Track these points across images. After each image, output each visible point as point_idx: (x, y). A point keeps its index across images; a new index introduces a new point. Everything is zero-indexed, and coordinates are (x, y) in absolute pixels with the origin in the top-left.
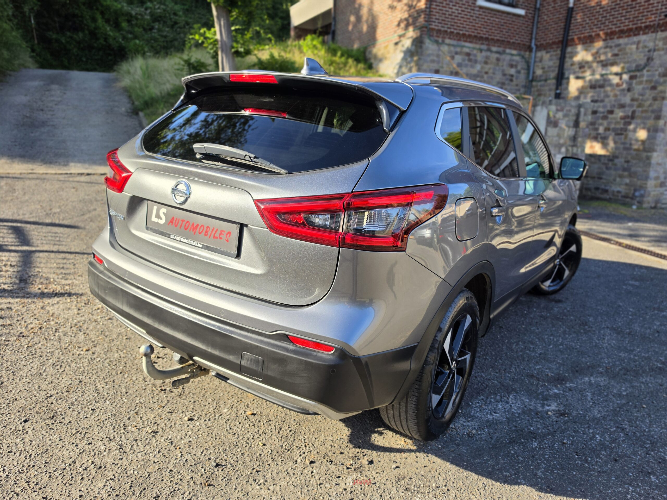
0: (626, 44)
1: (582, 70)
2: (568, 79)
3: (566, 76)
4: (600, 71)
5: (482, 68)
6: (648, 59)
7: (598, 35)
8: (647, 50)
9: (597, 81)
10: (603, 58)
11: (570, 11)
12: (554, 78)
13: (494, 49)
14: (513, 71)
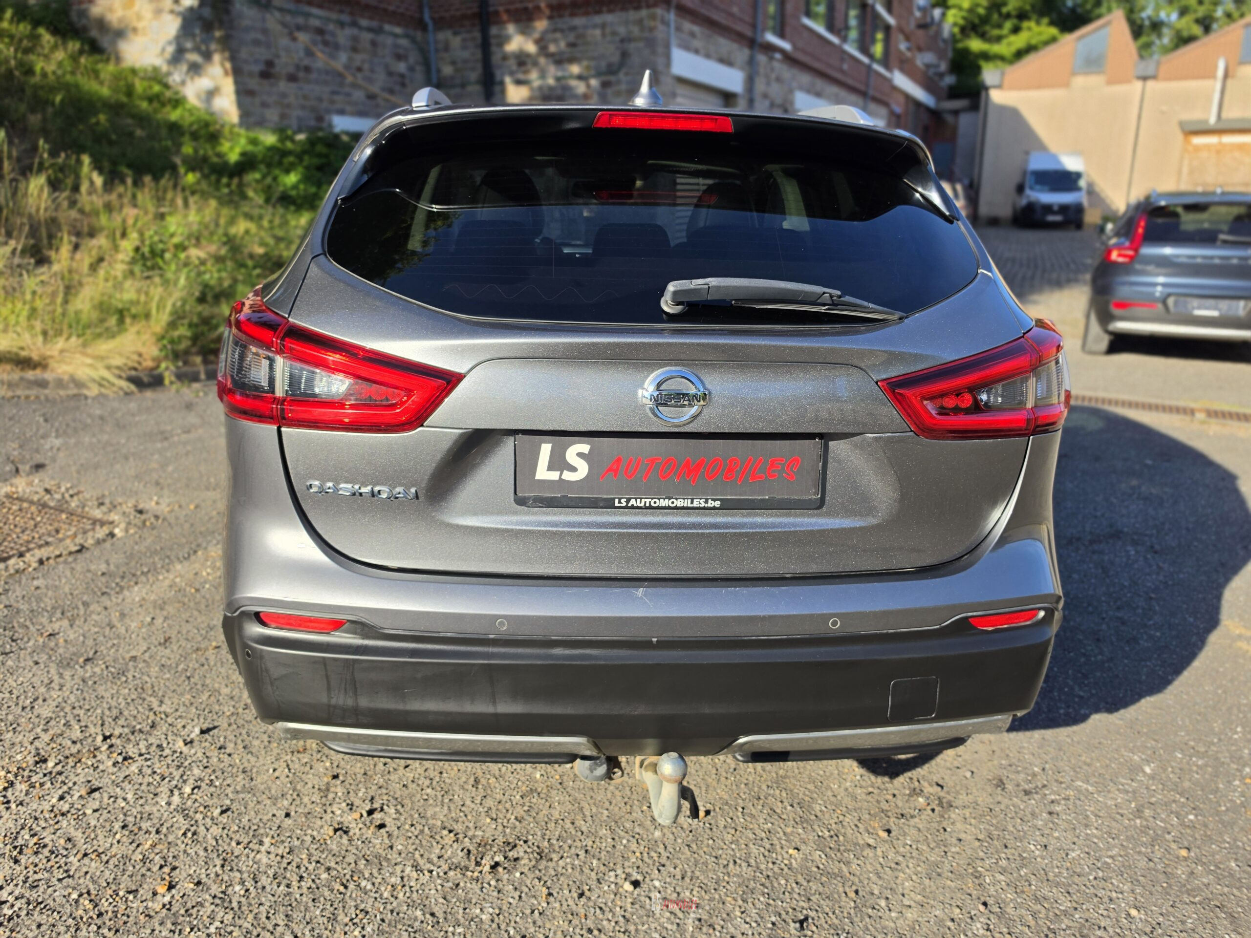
0: (586, 27)
1: (523, 68)
2: (502, 83)
3: (498, 78)
4: (552, 71)
5: (350, 59)
6: (623, 55)
7: (538, 8)
8: (617, 39)
9: (551, 88)
10: (552, 48)
12: (478, 82)
13: (364, 22)
14: (402, 67)
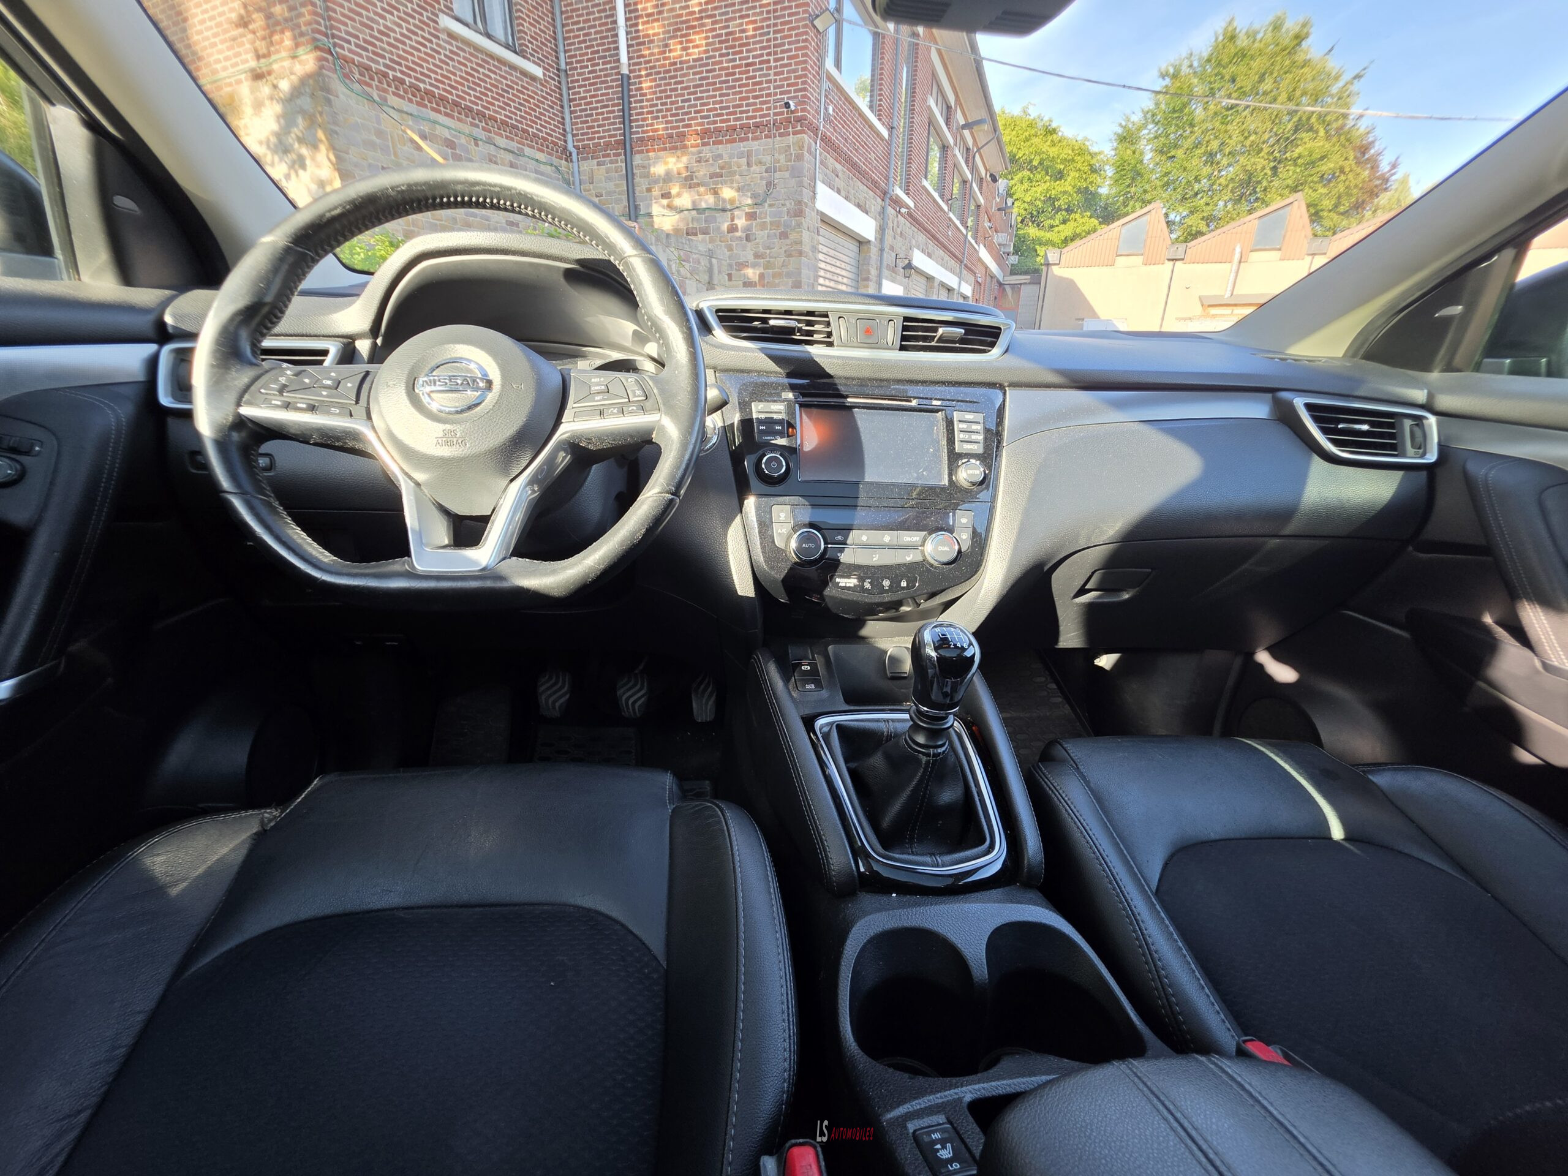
0: (730, 155)
3: (642, 210)
6: (769, 184)
8: (763, 168)
11: (625, 82)
13: (502, 142)
